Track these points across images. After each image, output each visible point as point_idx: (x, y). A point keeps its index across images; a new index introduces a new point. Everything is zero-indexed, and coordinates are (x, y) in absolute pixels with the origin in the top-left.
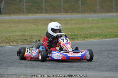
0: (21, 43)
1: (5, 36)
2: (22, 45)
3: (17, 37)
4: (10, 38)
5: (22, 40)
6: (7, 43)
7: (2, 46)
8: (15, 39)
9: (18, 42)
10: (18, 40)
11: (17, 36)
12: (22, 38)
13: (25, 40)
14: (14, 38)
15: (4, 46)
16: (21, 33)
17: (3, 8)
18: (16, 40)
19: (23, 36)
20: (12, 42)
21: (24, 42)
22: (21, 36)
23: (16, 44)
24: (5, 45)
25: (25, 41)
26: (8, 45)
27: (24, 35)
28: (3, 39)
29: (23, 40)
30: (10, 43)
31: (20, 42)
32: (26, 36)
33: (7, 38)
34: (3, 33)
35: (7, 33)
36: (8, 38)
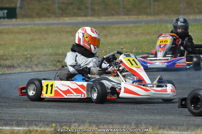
0: (51, 67)
1: (24, 55)
2: (52, 70)
3: (45, 57)
4: (33, 59)
5: (52, 62)
6: (27, 67)
7: (19, 73)
8: (40, 60)
9: (45, 65)
10: (46, 62)
11: (45, 55)
12: (52, 58)
13: (59, 61)
14: (38, 58)
15: (22, 73)
16: (51, 51)
17: (21, 8)
18: (43, 62)
19: (54, 55)
20: (36, 65)
21: (56, 66)
22: (52, 55)
23: (42, 70)
24: (23, 71)
25: (58, 64)
26: (29, 70)
27: (56, 54)
28: (21, 60)
29: (55, 63)
30: (31, 68)
31: (50, 65)
32: (59, 55)
33: (27, 58)
34: (21, 51)
35: (27, 51)
36: (29, 60)
